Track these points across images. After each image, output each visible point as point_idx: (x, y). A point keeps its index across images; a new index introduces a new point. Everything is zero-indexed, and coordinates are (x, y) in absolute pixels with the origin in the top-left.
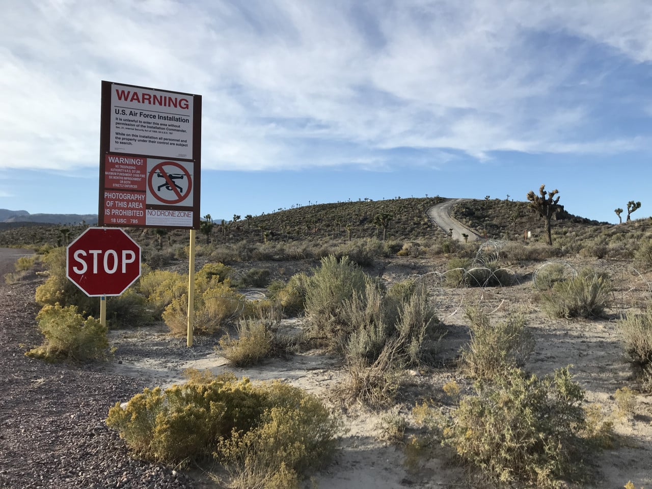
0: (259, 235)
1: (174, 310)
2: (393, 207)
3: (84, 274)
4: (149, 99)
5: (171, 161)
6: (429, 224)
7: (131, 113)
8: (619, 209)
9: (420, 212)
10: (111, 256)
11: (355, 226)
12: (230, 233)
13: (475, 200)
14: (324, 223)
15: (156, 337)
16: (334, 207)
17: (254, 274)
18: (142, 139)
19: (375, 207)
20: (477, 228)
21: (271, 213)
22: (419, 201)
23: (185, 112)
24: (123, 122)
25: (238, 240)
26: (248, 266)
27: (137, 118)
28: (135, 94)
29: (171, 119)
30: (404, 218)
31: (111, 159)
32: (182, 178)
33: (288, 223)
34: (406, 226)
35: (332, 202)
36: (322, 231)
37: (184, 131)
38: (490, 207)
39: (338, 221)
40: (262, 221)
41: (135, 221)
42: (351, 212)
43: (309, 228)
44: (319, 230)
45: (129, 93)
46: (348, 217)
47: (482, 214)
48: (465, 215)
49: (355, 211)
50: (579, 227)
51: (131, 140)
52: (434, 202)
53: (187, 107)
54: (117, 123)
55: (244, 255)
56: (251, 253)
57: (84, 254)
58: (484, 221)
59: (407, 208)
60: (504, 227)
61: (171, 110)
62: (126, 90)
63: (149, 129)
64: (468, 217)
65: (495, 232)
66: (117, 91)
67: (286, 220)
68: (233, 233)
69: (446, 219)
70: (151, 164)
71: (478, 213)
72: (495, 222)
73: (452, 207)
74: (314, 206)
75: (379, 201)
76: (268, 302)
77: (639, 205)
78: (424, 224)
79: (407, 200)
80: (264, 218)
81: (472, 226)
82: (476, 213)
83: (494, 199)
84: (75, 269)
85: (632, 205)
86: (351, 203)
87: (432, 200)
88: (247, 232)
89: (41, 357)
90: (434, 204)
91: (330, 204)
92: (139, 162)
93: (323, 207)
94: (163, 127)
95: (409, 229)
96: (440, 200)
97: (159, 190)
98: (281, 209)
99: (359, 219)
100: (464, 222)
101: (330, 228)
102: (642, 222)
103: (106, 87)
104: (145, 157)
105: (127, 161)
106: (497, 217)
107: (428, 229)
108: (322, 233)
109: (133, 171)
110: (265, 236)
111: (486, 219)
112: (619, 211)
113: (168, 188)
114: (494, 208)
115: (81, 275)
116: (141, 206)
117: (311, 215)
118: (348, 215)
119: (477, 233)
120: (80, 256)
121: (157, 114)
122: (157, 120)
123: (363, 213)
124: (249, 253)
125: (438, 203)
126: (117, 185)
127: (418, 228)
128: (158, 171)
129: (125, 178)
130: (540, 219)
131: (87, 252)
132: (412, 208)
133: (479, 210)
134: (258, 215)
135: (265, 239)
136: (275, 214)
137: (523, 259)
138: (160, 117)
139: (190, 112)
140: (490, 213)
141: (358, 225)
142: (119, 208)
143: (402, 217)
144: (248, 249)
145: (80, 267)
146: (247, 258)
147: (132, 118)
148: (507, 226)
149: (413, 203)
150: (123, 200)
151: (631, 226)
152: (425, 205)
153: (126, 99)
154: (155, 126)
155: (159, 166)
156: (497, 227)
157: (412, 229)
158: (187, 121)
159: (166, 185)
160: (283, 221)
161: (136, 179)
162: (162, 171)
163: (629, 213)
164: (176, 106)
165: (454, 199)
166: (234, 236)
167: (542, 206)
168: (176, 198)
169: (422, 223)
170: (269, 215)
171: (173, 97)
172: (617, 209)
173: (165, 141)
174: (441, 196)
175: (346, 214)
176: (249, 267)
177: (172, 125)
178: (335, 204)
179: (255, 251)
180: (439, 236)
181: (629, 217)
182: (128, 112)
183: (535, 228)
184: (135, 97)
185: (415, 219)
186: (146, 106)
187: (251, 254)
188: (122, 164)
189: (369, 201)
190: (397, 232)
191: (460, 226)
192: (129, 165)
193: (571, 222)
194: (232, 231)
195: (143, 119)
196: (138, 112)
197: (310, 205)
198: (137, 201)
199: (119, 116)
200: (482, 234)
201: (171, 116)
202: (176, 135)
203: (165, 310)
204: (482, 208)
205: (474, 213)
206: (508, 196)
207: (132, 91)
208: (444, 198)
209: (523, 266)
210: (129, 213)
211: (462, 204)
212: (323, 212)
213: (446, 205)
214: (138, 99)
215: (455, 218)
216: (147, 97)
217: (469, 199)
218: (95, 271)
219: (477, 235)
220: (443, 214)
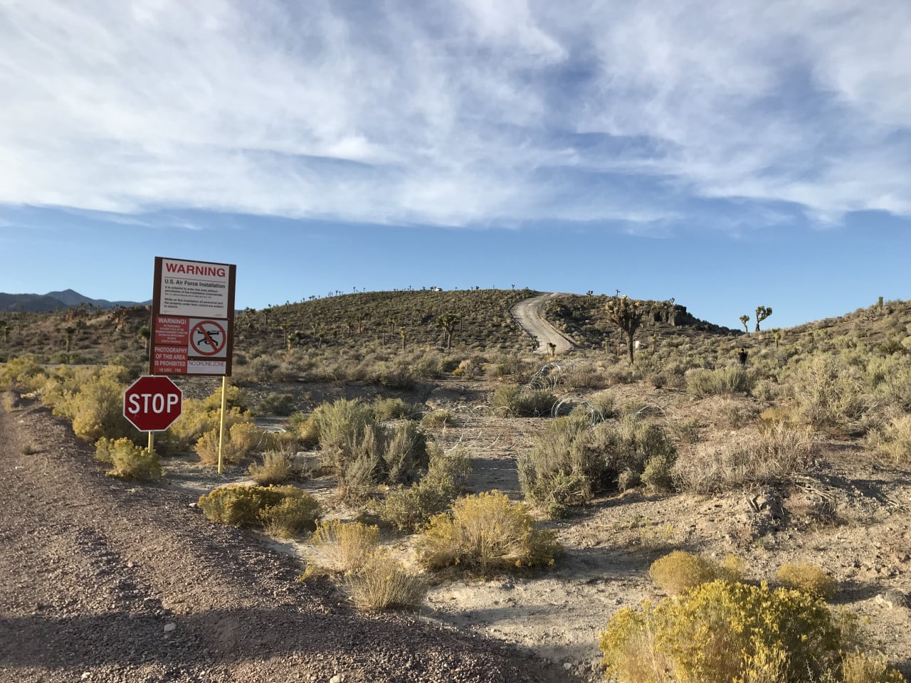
0: (280, 337)
1: (205, 442)
2: (466, 302)
3: (137, 414)
4: (193, 270)
5: (209, 320)
6: (512, 326)
7: (178, 282)
8: (745, 316)
9: (501, 310)
10: (159, 399)
11: (416, 326)
12: (240, 332)
13: (574, 296)
14: (373, 320)
15: (188, 466)
16: (388, 298)
17: (273, 400)
18: (186, 303)
19: (444, 300)
20: (573, 334)
21: (299, 302)
22: (503, 293)
23: (222, 279)
24: (171, 289)
25: (251, 343)
26: (266, 389)
27: (183, 286)
28: (182, 266)
29: (210, 286)
30: (480, 317)
31: (161, 320)
32: (218, 334)
33: (323, 318)
34: (482, 328)
35: (386, 290)
36: (370, 332)
37: (220, 295)
38: (593, 306)
39: (391, 319)
40: (285, 313)
41: (179, 370)
42: (411, 306)
43: (351, 327)
44: (366, 330)
45: (176, 265)
46: (407, 313)
47: (581, 314)
48: (558, 316)
49: (416, 305)
50: (703, 336)
51: (177, 304)
52: (521, 297)
53: (224, 275)
54: (166, 291)
55: (261, 376)
56: (271, 373)
57: (138, 397)
58: (582, 325)
59: (485, 303)
60: (608, 333)
61: (210, 278)
62: (174, 263)
63: (192, 294)
64: (563, 319)
65: (595, 339)
66: (167, 265)
67: (320, 314)
68: (244, 333)
69: (535, 320)
70: (193, 323)
71: (576, 314)
72: (598, 325)
73: (544, 305)
74: (361, 294)
75: (449, 291)
76: (289, 435)
77: (769, 312)
78: (506, 327)
79: (486, 292)
80: (289, 310)
81: (567, 331)
82: (574, 314)
83: (600, 295)
84: (130, 409)
85: (762, 312)
86: (413, 292)
87: (519, 293)
88: (264, 332)
89: (117, 477)
90: (521, 300)
91: (383, 293)
92: (183, 322)
93: (373, 297)
94: (203, 292)
95: (485, 332)
96: (531, 294)
97: (199, 344)
98: (313, 297)
99: (421, 316)
100: (557, 326)
101: (380, 328)
102: (767, 334)
103: (159, 261)
104: (187, 318)
105: (173, 321)
106: (601, 319)
107: (511, 333)
108: (369, 335)
109: (178, 330)
110: (289, 341)
111: (587, 321)
112: (745, 319)
113: (206, 343)
114: (598, 308)
115: (134, 414)
116: (184, 358)
117: (356, 308)
118: (407, 310)
119: (573, 341)
120: (134, 399)
121: (198, 282)
122: (199, 287)
123: (427, 308)
124: (268, 372)
125: (526, 298)
126: (165, 341)
127: (497, 331)
128: (198, 328)
129: (172, 335)
130: (654, 325)
131: (140, 396)
132: (492, 304)
133: (578, 309)
134: (280, 305)
135: (289, 345)
136: (304, 304)
137: (581, 386)
138: (201, 284)
139: (226, 279)
140: (592, 313)
141: (419, 325)
142: (166, 360)
143: (478, 317)
144: (267, 366)
145: (134, 408)
146: (265, 379)
147: (178, 286)
148: (611, 332)
149: (494, 297)
150: (170, 353)
151: (754, 339)
152: (510, 300)
153: (174, 271)
154: (197, 291)
155: (199, 325)
156: (599, 333)
157: (490, 333)
158: (223, 286)
159: (205, 340)
160: (315, 315)
161: (179, 336)
162: (202, 329)
163: (759, 322)
164: (214, 275)
165: (547, 293)
166: (246, 337)
167: (624, 320)
168: (212, 350)
169: (503, 325)
170: (296, 304)
171: (212, 267)
172: (743, 316)
173: (204, 304)
174: (531, 288)
175: (404, 309)
176: (269, 391)
177: (212, 291)
178: (391, 292)
179: (275, 371)
180: (523, 343)
181: (758, 327)
182: (175, 281)
183: (647, 336)
184: (181, 269)
185: (495, 319)
186: (190, 276)
187: (271, 375)
188: (169, 324)
189: (437, 290)
190: (470, 336)
191: (552, 331)
192: (175, 324)
193: (693, 329)
194: (243, 330)
195: (187, 286)
196: (184, 281)
197: (356, 292)
198: (180, 353)
199: (168, 285)
200: (579, 342)
201: (210, 283)
202: (214, 299)
203: (197, 442)
204: (582, 306)
205: (572, 314)
206: (618, 292)
207: (179, 263)
208: (535, 292)
209: (579, 395)
210: (174, 364)
211: (556, 301)
212: (373, 304)
213: (537, 300)
214: (183, 270)
215: (546, 319)
216: (191, 268)
217: (568, 294)
218: (146, 411)
219: (573, 343)
220: (531, 313)
